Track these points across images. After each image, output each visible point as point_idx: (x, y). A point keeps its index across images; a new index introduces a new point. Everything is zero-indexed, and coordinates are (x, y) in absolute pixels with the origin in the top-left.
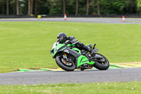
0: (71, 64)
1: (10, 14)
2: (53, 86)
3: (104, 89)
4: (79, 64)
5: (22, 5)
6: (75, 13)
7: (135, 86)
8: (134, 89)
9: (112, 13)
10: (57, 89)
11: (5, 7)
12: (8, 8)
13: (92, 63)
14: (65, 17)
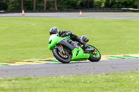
2: (9, 80)
3: (60, 82)
6: (33, 9)
7: (91, 79)
8: (90, 82)
9: (70, 8)
10: (13, 84)
14: (23, 12)
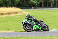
0: (30, 29)
1: (48, 6)
4: (34, 29)
5: (53, 3)
11: (46, 3)
12: (47, 4)
13: (41, 28)
